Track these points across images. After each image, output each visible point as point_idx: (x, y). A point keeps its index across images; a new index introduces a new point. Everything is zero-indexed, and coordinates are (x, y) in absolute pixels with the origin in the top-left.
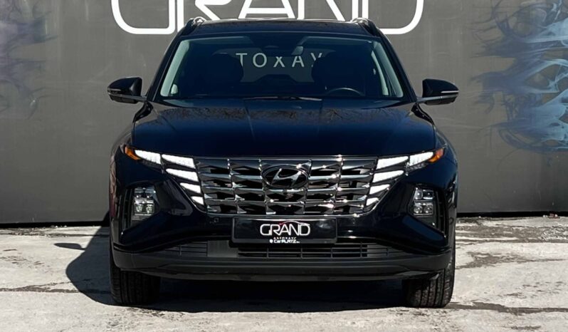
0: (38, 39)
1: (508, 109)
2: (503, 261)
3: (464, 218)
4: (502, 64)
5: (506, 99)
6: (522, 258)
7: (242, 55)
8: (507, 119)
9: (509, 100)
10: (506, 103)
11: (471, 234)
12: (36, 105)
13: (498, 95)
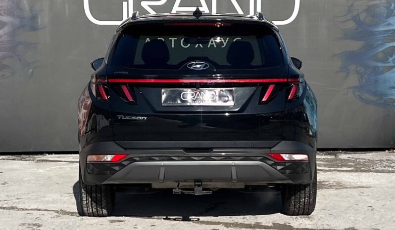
0: (34, 29)
1: (359, 76)
2: (326, 188)
3: (329, 152)
4: (355, 46)
5: (358, 70)
6: (341, 186)
7: (173, 39)
8: (358, 83)
9: (360, 70)
10: (357, 72)
11: (324, 165)
12: (32, 72)
13: (353, 67)
